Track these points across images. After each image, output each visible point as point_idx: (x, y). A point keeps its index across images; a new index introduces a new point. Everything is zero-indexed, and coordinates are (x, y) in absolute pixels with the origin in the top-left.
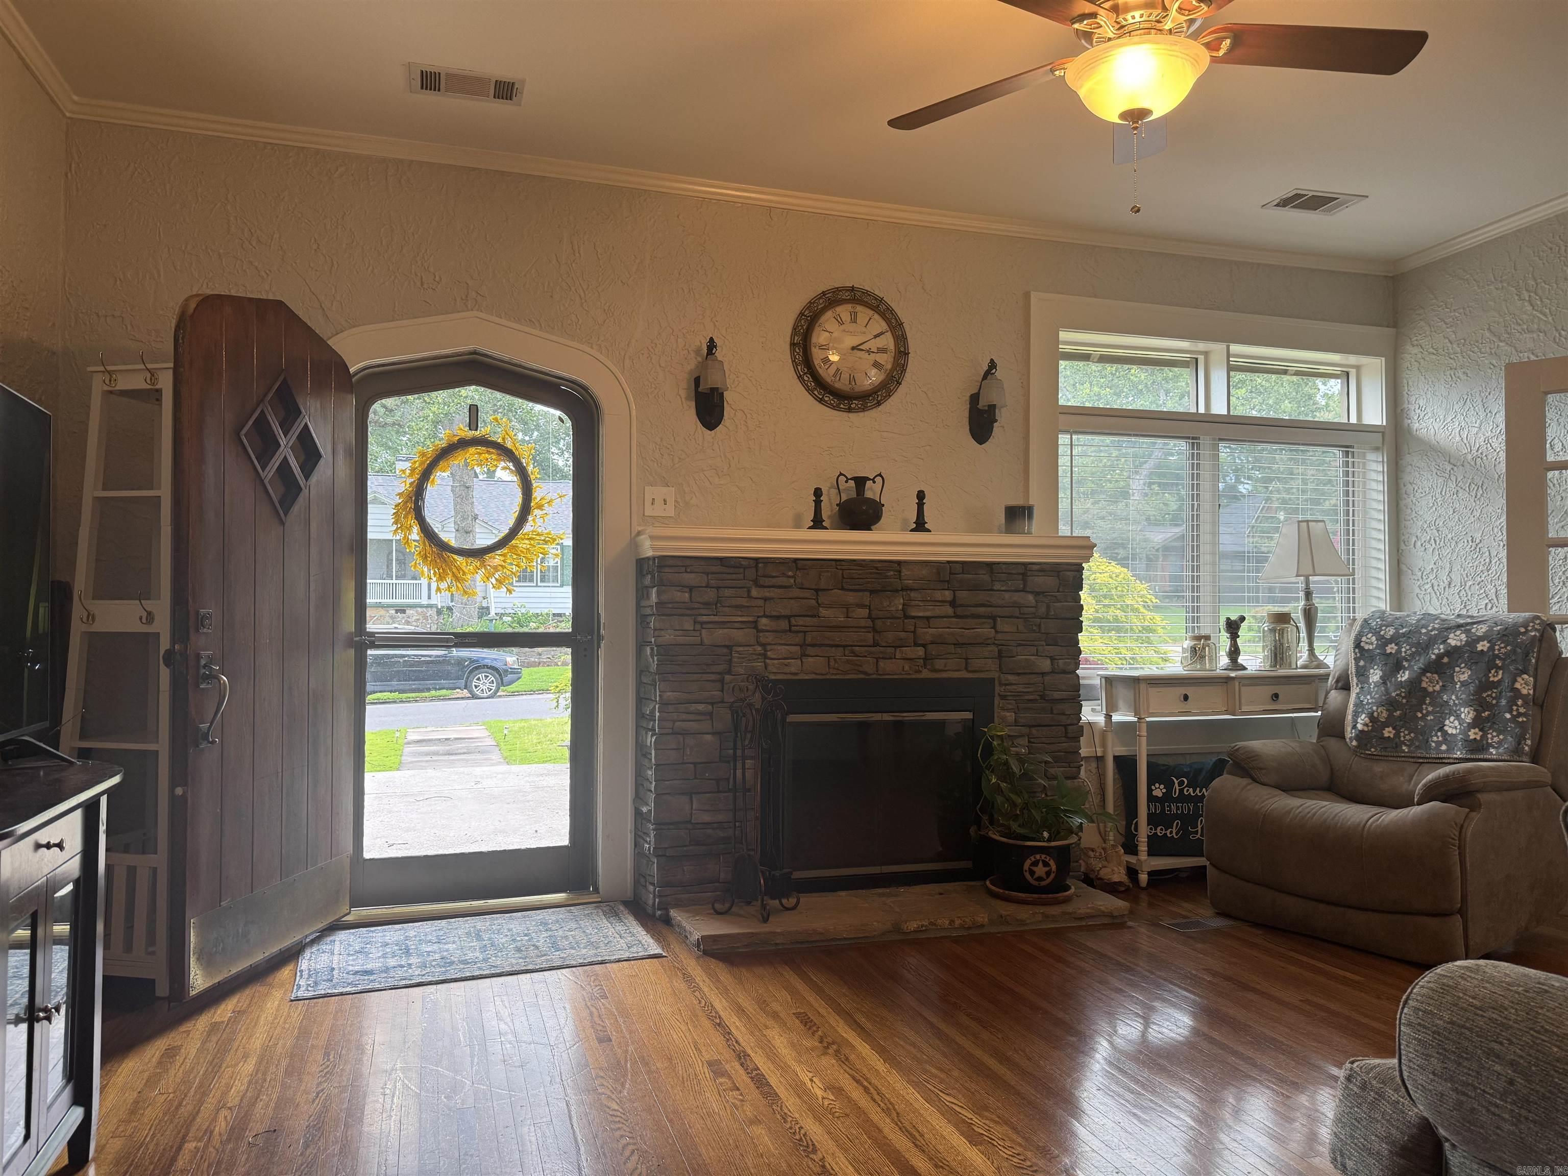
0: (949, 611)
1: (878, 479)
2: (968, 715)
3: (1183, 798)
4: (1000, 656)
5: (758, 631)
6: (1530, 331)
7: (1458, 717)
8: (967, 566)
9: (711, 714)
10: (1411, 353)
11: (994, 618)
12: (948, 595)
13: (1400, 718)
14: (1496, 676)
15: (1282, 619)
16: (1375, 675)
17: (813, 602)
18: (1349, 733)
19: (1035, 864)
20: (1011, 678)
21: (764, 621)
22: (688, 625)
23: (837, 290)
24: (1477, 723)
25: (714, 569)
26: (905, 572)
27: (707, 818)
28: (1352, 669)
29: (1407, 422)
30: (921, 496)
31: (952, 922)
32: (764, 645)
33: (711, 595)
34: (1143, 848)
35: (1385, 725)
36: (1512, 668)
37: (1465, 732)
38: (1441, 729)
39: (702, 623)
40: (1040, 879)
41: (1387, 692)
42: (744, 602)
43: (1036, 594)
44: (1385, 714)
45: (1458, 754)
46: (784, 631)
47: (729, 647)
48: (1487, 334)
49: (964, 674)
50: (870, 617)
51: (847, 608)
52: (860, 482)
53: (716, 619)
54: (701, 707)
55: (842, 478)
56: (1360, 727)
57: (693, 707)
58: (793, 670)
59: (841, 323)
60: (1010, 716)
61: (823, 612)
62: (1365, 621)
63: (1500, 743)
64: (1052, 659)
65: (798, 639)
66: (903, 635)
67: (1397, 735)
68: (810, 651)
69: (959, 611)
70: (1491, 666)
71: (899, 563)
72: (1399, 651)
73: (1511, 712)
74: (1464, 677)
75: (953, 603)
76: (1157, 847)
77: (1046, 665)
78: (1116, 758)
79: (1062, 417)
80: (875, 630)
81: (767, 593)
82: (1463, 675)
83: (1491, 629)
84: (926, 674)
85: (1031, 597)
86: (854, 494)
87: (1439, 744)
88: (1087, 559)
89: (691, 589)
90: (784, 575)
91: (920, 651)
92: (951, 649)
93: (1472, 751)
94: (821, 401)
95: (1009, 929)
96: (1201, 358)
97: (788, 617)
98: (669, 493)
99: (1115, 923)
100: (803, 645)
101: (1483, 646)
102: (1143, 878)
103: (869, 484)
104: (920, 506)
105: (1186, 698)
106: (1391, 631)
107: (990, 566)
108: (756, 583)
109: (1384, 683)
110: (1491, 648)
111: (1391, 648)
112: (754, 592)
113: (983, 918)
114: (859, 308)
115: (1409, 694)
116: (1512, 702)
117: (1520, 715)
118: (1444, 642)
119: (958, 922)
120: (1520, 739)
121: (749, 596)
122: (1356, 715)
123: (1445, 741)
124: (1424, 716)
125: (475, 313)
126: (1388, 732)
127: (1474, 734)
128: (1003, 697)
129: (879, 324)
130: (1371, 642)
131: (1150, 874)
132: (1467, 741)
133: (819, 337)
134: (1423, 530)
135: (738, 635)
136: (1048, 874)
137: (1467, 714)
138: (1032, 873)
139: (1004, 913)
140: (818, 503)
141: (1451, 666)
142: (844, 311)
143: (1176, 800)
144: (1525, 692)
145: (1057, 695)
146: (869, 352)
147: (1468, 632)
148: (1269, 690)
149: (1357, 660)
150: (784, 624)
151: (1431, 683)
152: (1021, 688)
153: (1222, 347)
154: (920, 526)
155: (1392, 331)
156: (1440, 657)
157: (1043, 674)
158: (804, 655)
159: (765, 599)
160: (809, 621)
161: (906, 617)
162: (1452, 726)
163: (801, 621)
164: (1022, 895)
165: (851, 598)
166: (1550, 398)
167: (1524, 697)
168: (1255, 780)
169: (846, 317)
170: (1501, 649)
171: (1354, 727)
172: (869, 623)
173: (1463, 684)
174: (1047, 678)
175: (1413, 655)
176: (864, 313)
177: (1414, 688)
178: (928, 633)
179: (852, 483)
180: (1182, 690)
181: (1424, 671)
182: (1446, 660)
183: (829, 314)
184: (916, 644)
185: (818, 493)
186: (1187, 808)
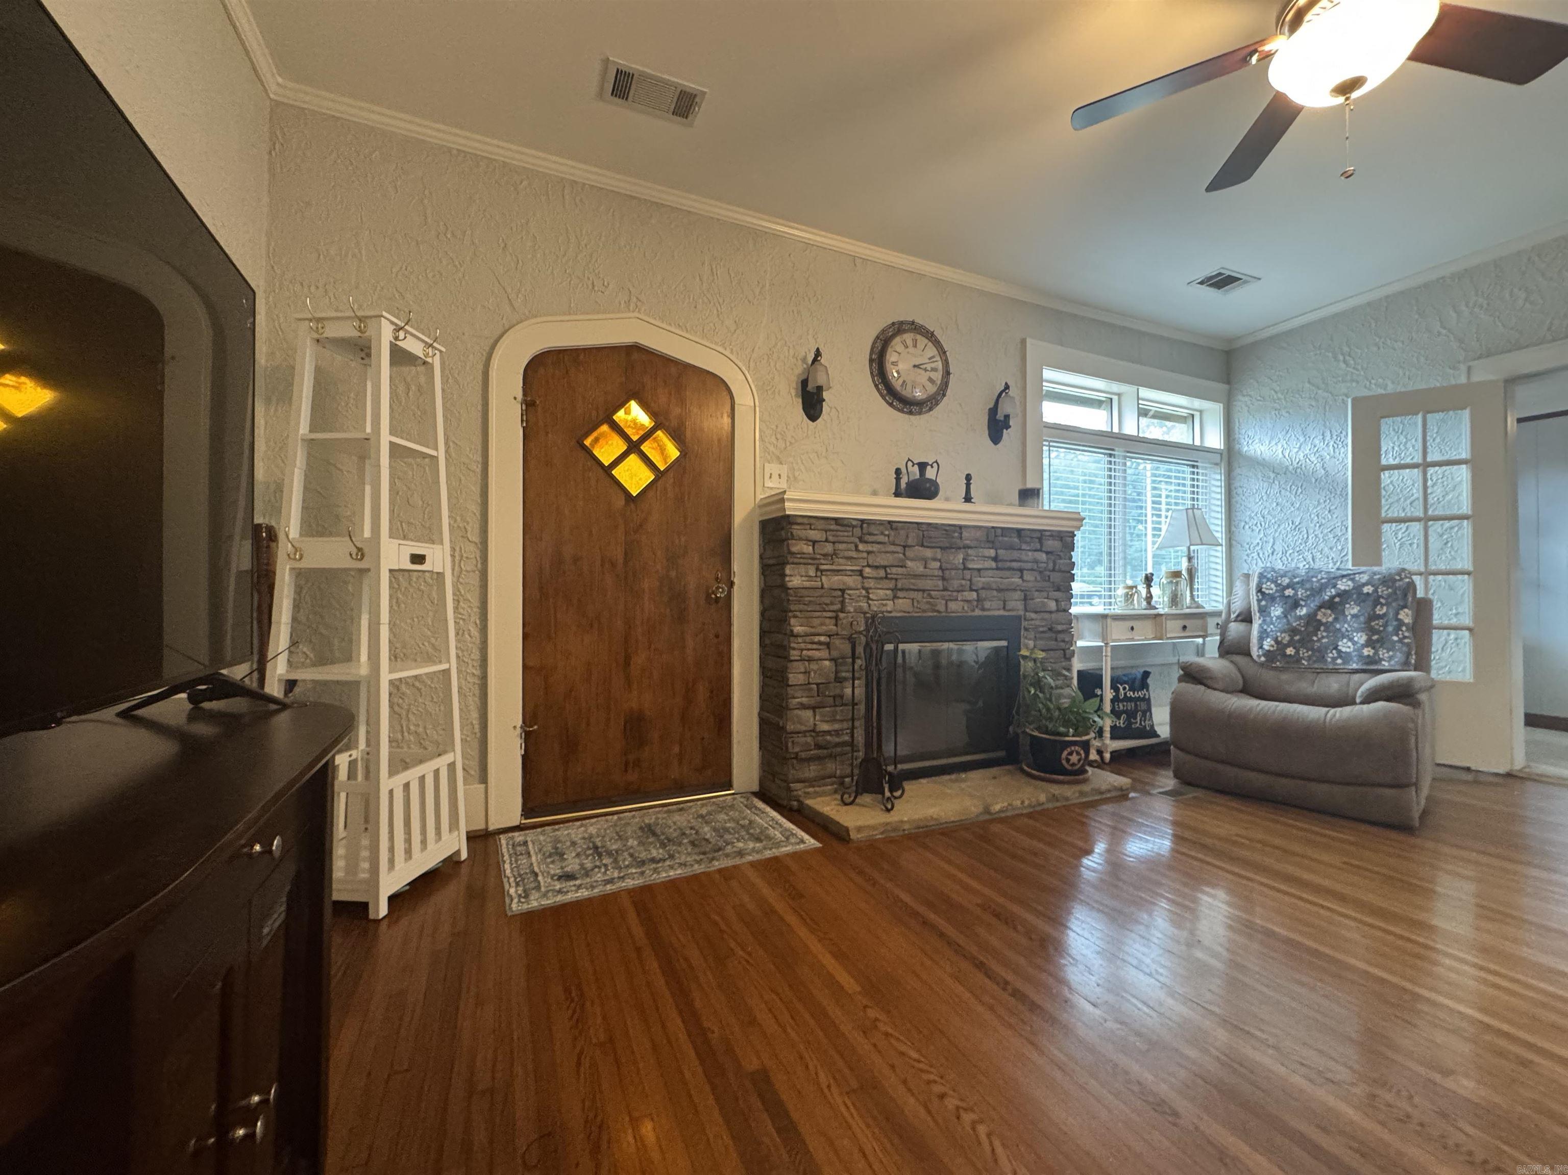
0: (994, 565)
1: (935, 465)
2: (1004, 643)
3: (1127, 699)
4: (1025, 599)
5: (863, 578)
6: (1343, 381)
7: (1351, 640)
8: (1005, 531)
9: (828, 645)
10: (1241, 403)
11: (1021, 570)
12: (992, 553)
13: (1299, 641)
14: (1380, 611)
15: (1177, 574)
16: (1277, 611)
17: (901, 556)
18: (1255, 652)
19: (1071, 754)
20: (1033, 615)
21: (867, 570)
22: (812, 573)
23: (902, 323)
24: (1369, 643)
25: (832, 527)
26: (965, 534)
27: (825, 727)
28: (1255, 607)
29: (1237, 447)
30: (968, 478)
31: (1023, 802)
32: (867, 590)
33: (829, 548)
34: (1107, 734)
35: (1287, 646)
36: (1394, 604)
37: (1359, 650)
38: (1336, 648)
39: (822, 571)
40: (1074, 764)
41: (1288, 623)
42: (854, 554)
43: (1047, 553)
44: (1287, 638)
45: (1355, 666)
46: (881, 578)
47: (843, 591)
48: (1307, 385)
49: (1002, 613)
50: (941, 568)
51: (925, 562)
52: (922, 466)
53: (834, 567)
54: (822, 639)
55: (910, 464)
56: (1266, 647)
57: (816, 639)
58: (889, 609)
59: (907, 347)
60: (1031, 644)
61: (909, 563)
62: (1261, 574)
63: (1391, 658)
64: (1057, 601)
65: (891, 585)
66: (963, 582)
67: (1297, 652)
68: (900, 594)
69: (1000, 565)
70: (1377, 603)
71: (960, 527)
72: (1296, 594)
73: (1397, 635)
74: (1355, 610)
75: (995, 559)
76: (1116, 734)
77: (1052, 605)
78: (1078, 671)
79: (1045, 430)
80: (943, 579)
81: (870, 548)
82: (1352, 609)
83: (1372, 578)
84: (978, 612)
85: (1044, 555)
86: (918, 476)
87: (1334, 659)
88: (1078, 528)
89: (814, 543)
90: (882, 534)
91: (974, 595)
92: (995, 593)
93: (1367, 664)
94: (891, 405)
95: (1058, 804)
96: (1115, 398)
97: (885, 567)
98: (784, 470)
99: (1121, 796)
100: (895, 589)
101: (1368, 589)
102: (1107, 756)
103: (929, 467)
104: (968, 485)
105: (1132, 628)
106: (1286, 581)
107: (1019, 532)
108: (861, 540)
109: (1286, 616)
110: (1376, 591)
111: (1290, 592)
112: (861, 547)
113: (1043, 798)
114: (919, 337)
115: (1307, 624)
116: (1398, 629)
117: (1405, 637)
118: (1334, 586)
119: (1027, 803)
120: (1408, 655)
121: (857, 549)
122: (1261, 639)
123: (1340, 657)
124: (1319, 640)
125: (637, 315)
126: (1290, 651)
127: (1367, 652)
128: (1026, 629)
129: (932, 351)
130: (1270, 588)
131: (1112, 753)
132: (1361, 656)
133: (891, 357)
134: (1251, 518)
135: (850, 581)
136: (1079, 760)
137: (1361, 638)
138: (1068, 760)
139: (1056, 793)
140: (898, 479)
141: (1342, 604)
142: (908, 337)
143: (1122, 701)
144: (1406, 621)
145: (1060, 628)
146: (926, 370)
147: (1353, 580)
148: (1181, 623)
149: (1259, 601)
150: (882, 573)
151: (1326, 616)
152: (1037, 623)
153: (1134, 388)
154: (968, 499)
155: (1226, 387)
156: (1333, 597)
157: (1051, 612)
158: (895, 597)
159: (869, 553)
160: (900, 570)
161: (965, 568)
162: (1345, 646)
163: (894, 570)
164: (1061, 777)
165: (928, 553)
166: (1382, 421)
167: (1406, 625)
168: (1209, 687)
169: (909, 342)
170: (1383, 591)
171: (1261, 647)
172: (940, 573)
173: (1353, 616)
174: (1053, 615)
175: (1308, 597)
176: (922, 341)
177: (1311, 619)
178: (980, 581)
179: (916, 467)
180: (1129, 624)
181: (1320, 607)
182: (1337, 599)
183: (897, 340)
184: (971, 590)
185: (898, 472)
186: (1130, 706)
